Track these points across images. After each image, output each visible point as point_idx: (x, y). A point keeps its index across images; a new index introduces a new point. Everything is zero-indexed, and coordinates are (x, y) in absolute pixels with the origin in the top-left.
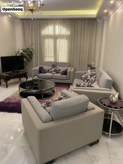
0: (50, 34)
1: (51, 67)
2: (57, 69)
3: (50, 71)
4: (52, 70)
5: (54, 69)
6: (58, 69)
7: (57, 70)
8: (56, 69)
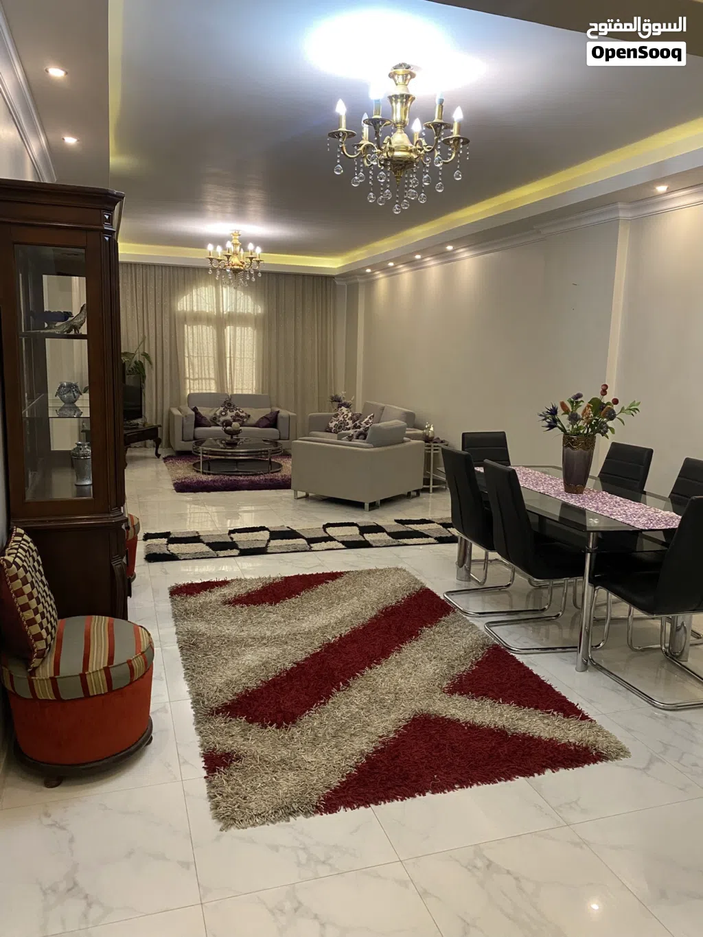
0: (204, 310)
1: (222, 409)
2: (241, 414)
3: (222, 419)
4: (228, 417)
5: (233, 414)
6: (244, 414)
7: (242, 417)
8: (237, 415)
